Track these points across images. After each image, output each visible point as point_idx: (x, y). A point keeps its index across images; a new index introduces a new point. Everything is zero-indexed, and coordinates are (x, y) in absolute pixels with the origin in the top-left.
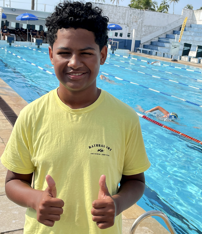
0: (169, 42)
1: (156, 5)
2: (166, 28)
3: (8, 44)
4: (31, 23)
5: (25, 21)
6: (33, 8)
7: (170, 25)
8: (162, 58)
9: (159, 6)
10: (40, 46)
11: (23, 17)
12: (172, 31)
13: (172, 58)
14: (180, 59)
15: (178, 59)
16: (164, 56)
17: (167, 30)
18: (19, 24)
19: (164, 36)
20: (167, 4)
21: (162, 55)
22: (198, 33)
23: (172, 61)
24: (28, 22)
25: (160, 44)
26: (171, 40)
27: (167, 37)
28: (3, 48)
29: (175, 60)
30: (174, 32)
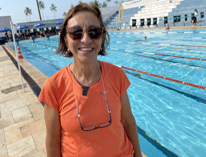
0: (112, 21)
1: (101, 5)
2: (109, 14)
3: (33, 41)
4: (41, 27)
5: (38, 27)
6: (41, 19)
7: (111, 13)
8: (111, 30)
9: (102, 5)
10: (49, 38)
11: (37, 25)
12: (113, 16)
13: (116, 29)
14: (121, 28)
15: (120, 28)
16: (112, 29)
17: (110, 15)
18: (35, 29)
19: (109, 19)
20: (105, 3)
21: (111, 28)
22: (126, 13)
23: (117, 30)
24: (40, 27)
25: (108, 23)
26: (113, 20)
27: (111, 19)
28: (30, 44)
29: (119, 30)
30: (114, 16)
